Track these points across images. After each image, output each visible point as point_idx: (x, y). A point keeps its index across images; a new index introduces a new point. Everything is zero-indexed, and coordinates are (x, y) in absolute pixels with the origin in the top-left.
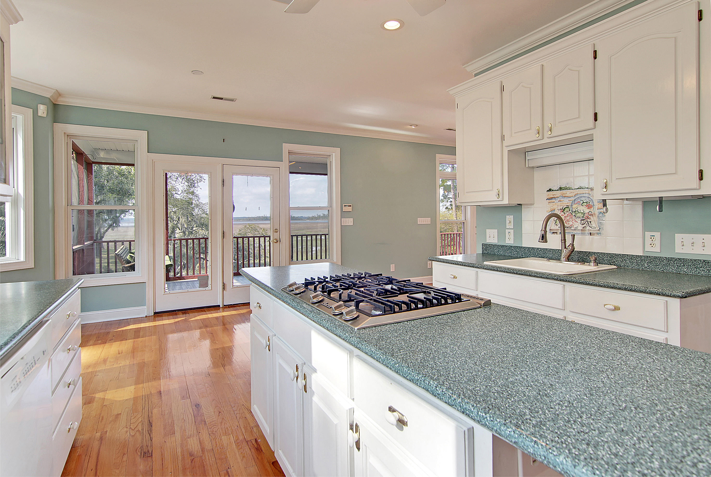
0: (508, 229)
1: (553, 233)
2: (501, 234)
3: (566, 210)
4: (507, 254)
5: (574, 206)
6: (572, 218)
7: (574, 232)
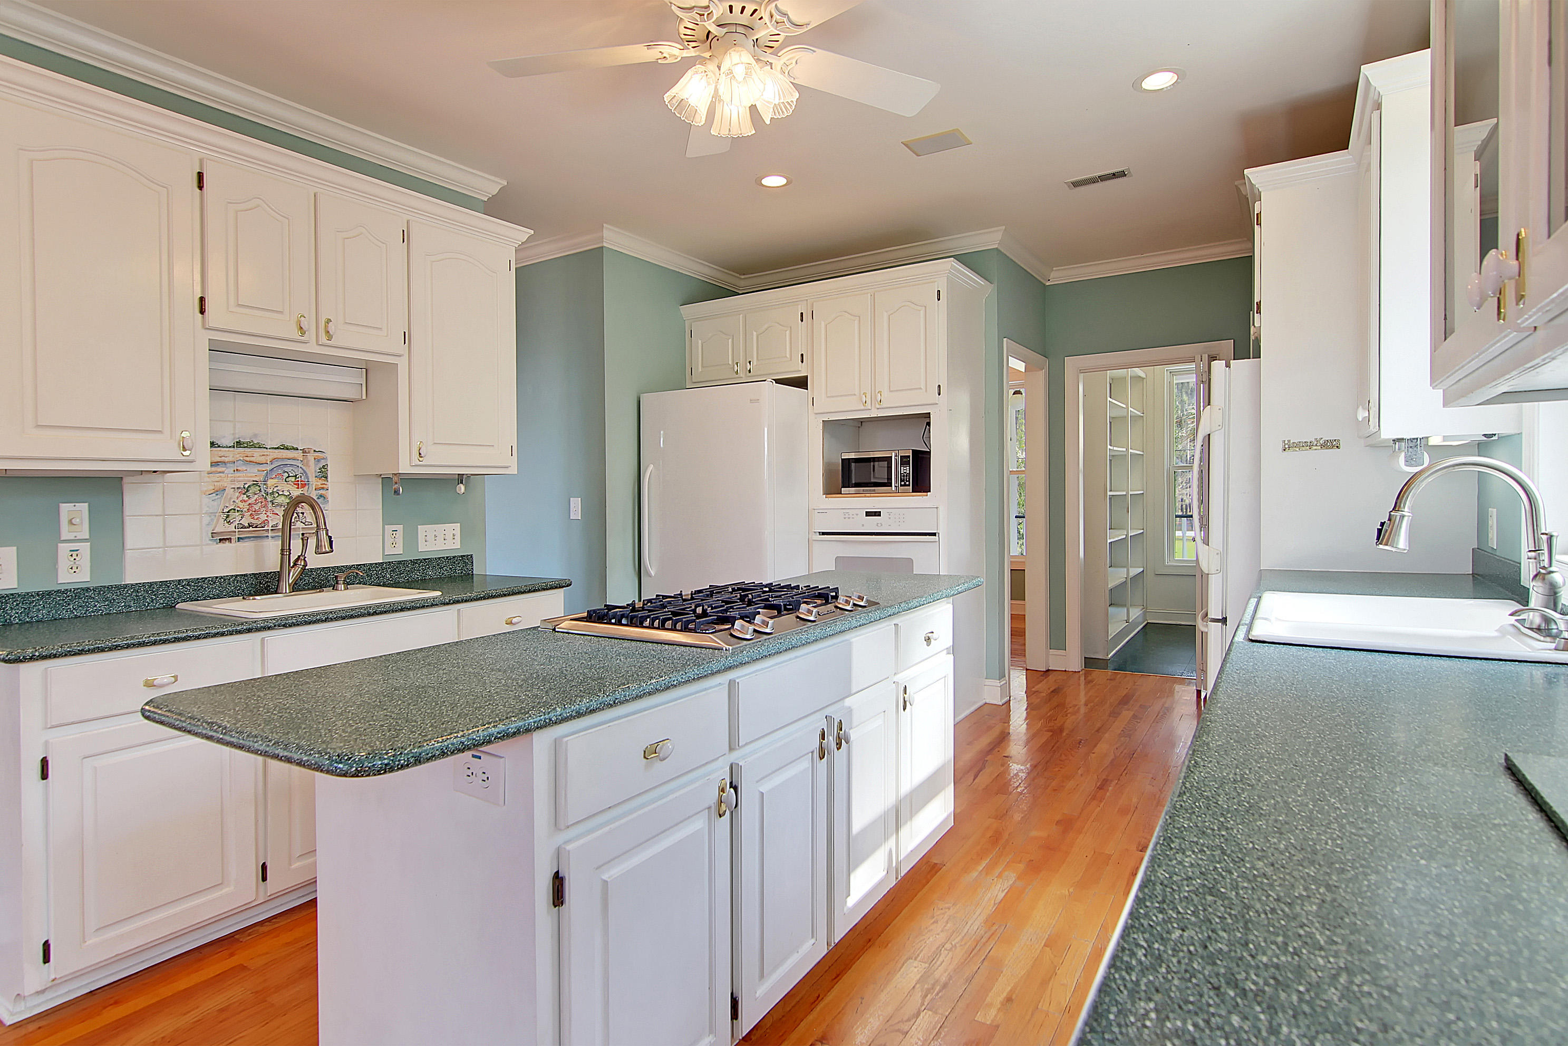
0: (66, 542)
1: (222, 540)
2: (39, 560)
3: (254, 489)
5: (270, 482)
6: (266, 506)
7: (270, 534)
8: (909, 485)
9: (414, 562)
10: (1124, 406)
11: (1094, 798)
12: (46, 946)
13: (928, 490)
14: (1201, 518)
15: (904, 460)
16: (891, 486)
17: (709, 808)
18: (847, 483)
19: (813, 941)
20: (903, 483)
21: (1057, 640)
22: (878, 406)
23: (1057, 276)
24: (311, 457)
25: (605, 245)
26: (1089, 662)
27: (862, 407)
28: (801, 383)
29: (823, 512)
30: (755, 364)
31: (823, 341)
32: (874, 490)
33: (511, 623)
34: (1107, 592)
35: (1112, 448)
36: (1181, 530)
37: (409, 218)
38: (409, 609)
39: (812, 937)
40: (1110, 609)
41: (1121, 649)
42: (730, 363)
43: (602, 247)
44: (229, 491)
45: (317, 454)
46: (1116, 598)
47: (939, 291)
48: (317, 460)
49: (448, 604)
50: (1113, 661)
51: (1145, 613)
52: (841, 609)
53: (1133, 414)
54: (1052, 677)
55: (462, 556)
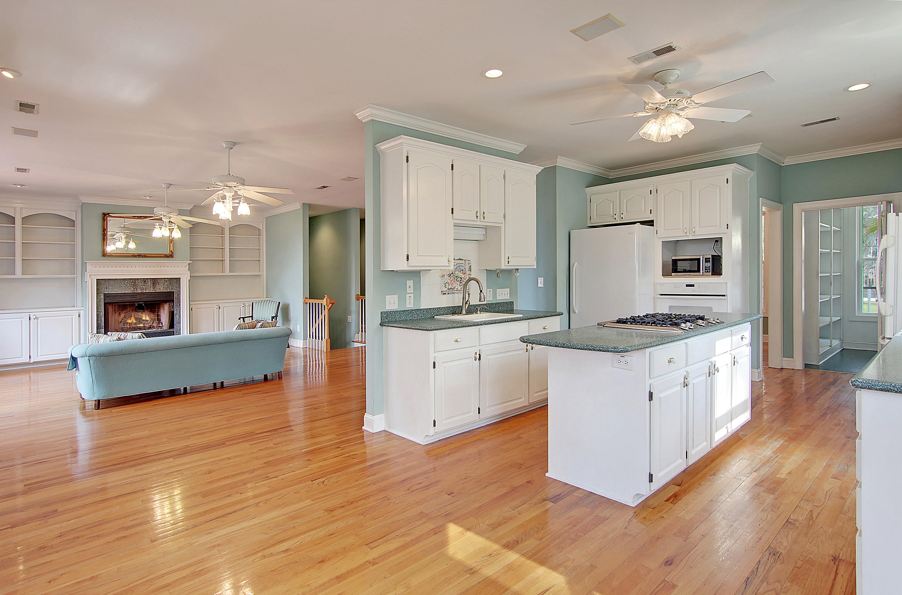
0: (408, 293)
1: (444, 294)
2: (402, 300)
3: (452, 275)
4: (408, 319)
5: (456, 272)
6: (455, 281)
7: (456, 292)
8: (710, 272)
9: (496, 304)
10: (829, 226)
11: (819, 419)
12: (434, 421)
13: (721, 274)
14: (881, 289)
15: (707, 260)
16: (700, 272)
17: (681, 384)
18: (675, 270)
19: (706, 443)
20: (706, 271)
21: (788, 352)
22: (693, 234)
23: (788, 161)
24: (467, 262)
25: (557, 165)
26: (807, 366)
27: (685, 235)
28: (650, 223)
29: (662, 284)
30: (625, 214)
31: (663, 204)
32: (690, 274)
33: (545, 328)
34: (818, 329)
35: (821, 250)
36: (866, 297)
37: (506, 169)
38: (516, 321)
39: (706, 442)
40: (820, 340)
41: (826, 360)
42: (612, 214)
43: (556, 166)
44: (446, 275)
45: (468, 261)
46: (824, 332)
47: (727, 179)
48: (469, 264)
49: (527, 319)
50: (822, 366)
51: (842, 343)
52: (700, 325)
53: (834, 230)
54: (784, 372)
55: (510, 302)
